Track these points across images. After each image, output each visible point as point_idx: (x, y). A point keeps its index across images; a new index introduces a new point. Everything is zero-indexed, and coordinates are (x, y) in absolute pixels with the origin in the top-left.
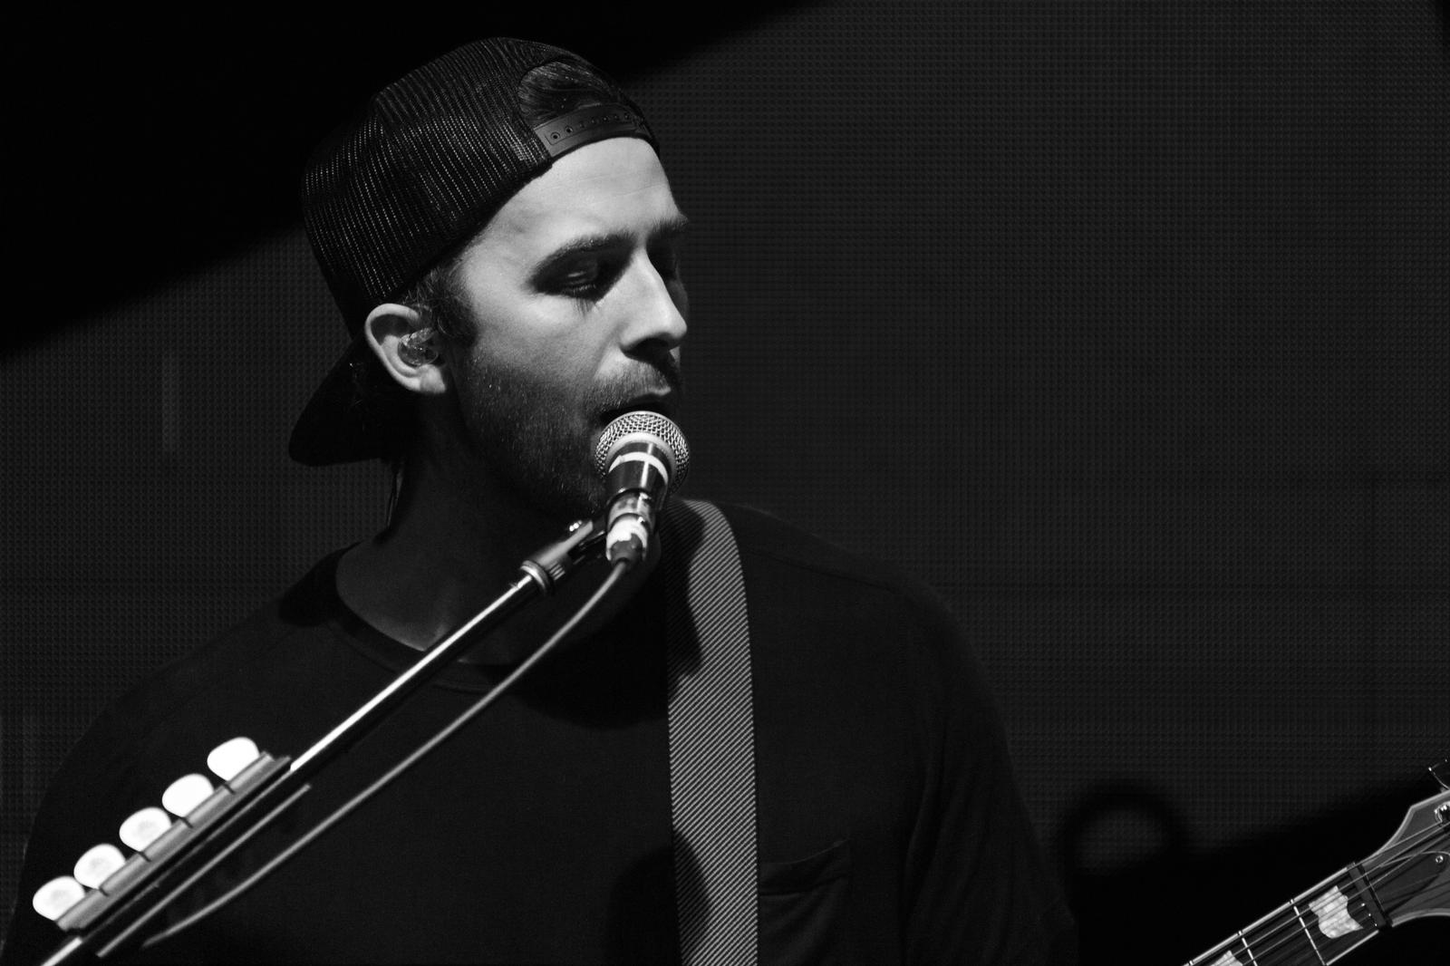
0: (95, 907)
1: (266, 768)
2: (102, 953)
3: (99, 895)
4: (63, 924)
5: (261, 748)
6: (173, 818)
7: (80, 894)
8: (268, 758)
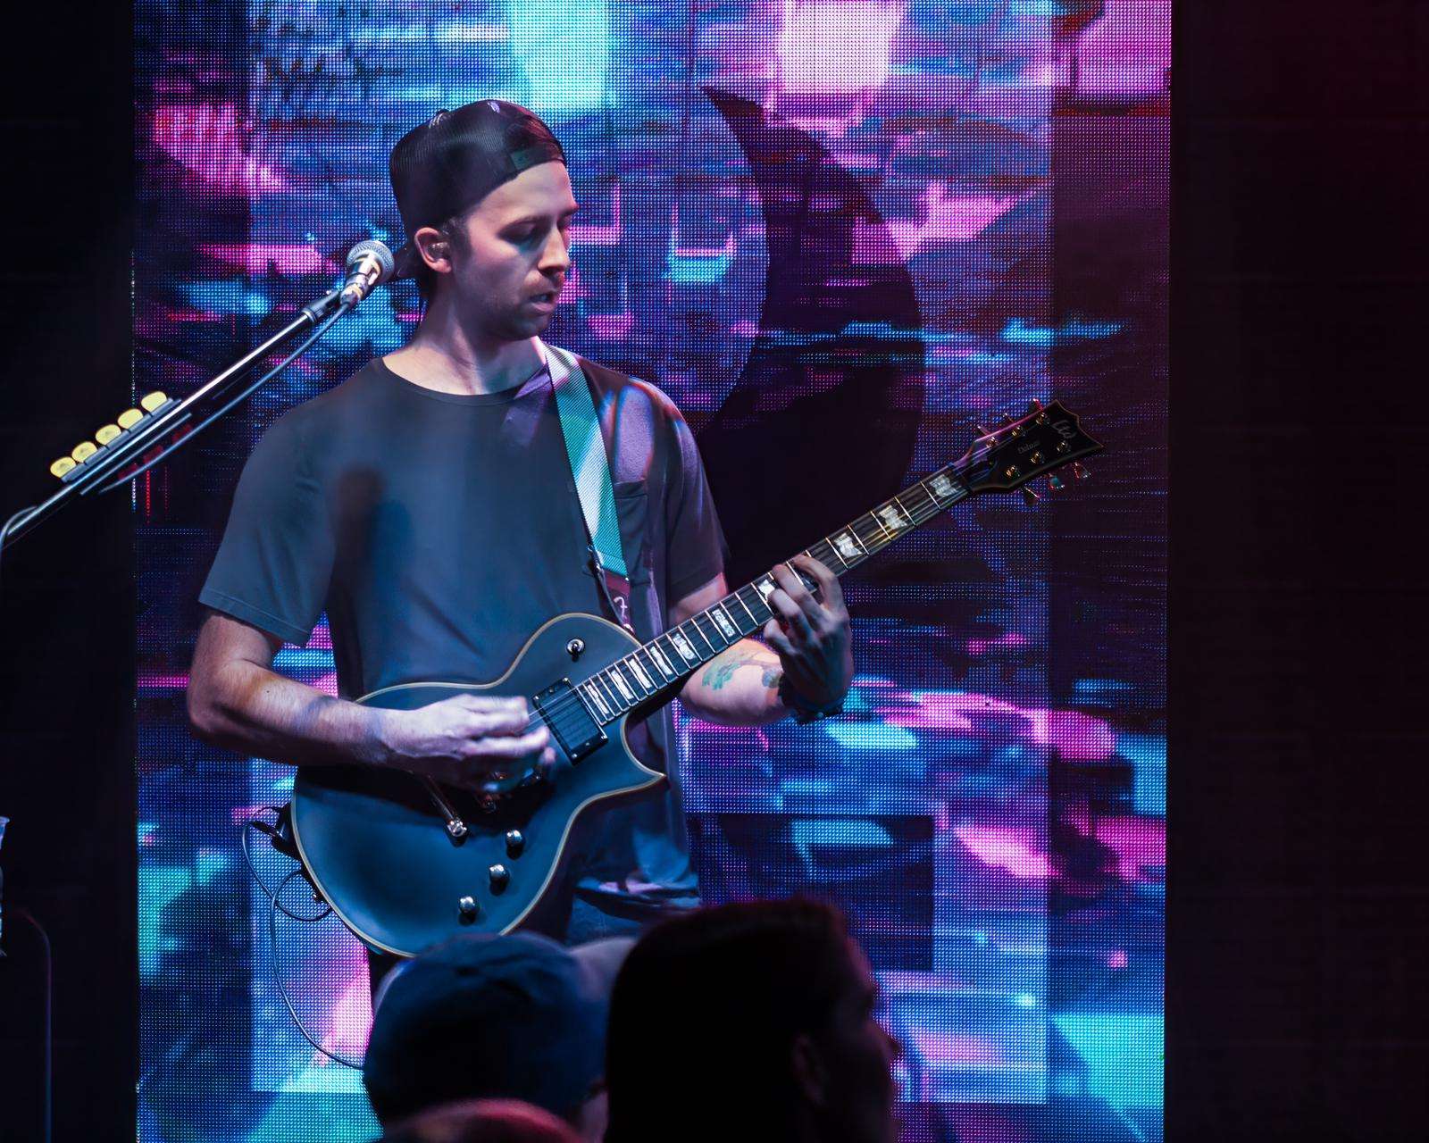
0: (80, 470)
1: (171, 404)
2: (82, 493)
3: (83, 465)
4: (64, 479)
5: (167, 397)
6: (122, 429)
7: (74, 465)
8: (171, 400)
